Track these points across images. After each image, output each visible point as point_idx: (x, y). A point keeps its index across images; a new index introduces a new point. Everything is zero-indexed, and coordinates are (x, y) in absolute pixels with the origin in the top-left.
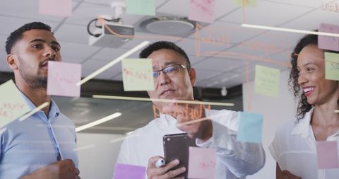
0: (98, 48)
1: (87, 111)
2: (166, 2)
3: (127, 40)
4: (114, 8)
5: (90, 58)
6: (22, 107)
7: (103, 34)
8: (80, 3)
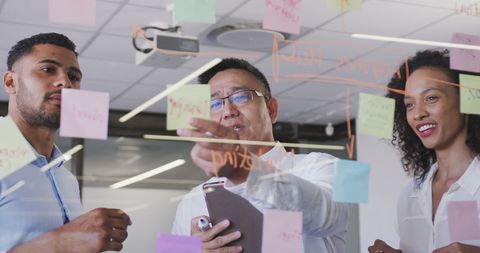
0: (150, 69)
1: (137, 157)
2: (245, 3)
3: (188, 58)
4: (171, 12)
5: (138, 82)
6: (24, 153)
7: (155, 49)
8: (123, 5)
